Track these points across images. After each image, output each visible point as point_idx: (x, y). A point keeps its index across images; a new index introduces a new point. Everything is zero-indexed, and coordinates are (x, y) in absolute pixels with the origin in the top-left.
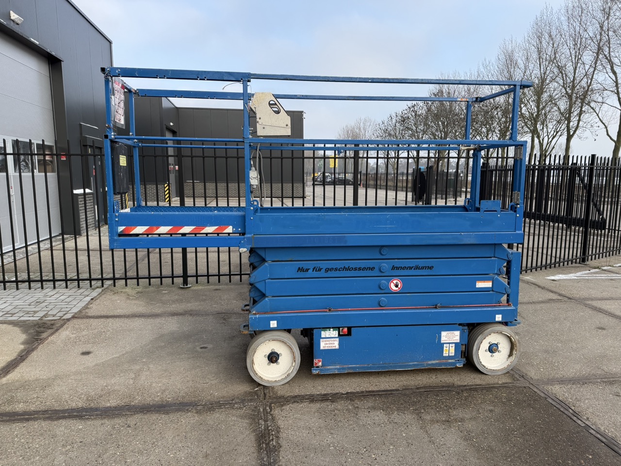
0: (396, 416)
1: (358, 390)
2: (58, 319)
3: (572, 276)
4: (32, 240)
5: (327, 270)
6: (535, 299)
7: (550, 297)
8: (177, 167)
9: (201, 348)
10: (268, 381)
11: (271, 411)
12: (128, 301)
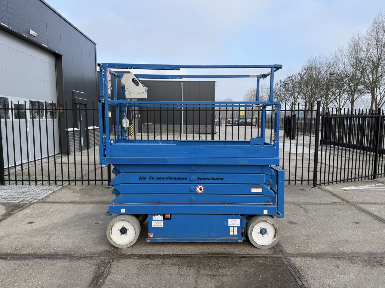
0: (184, 271)
1: (171, 253)
2: (29, 203)
3: (360, 188)
4: (38, 157)
5: (158, 179)
6: (324, 202)
7: (335, 201)
8: (139, 115)
9: (96, 223)
10: (119, 245)
11: (112, 262)
12: (73, 194)
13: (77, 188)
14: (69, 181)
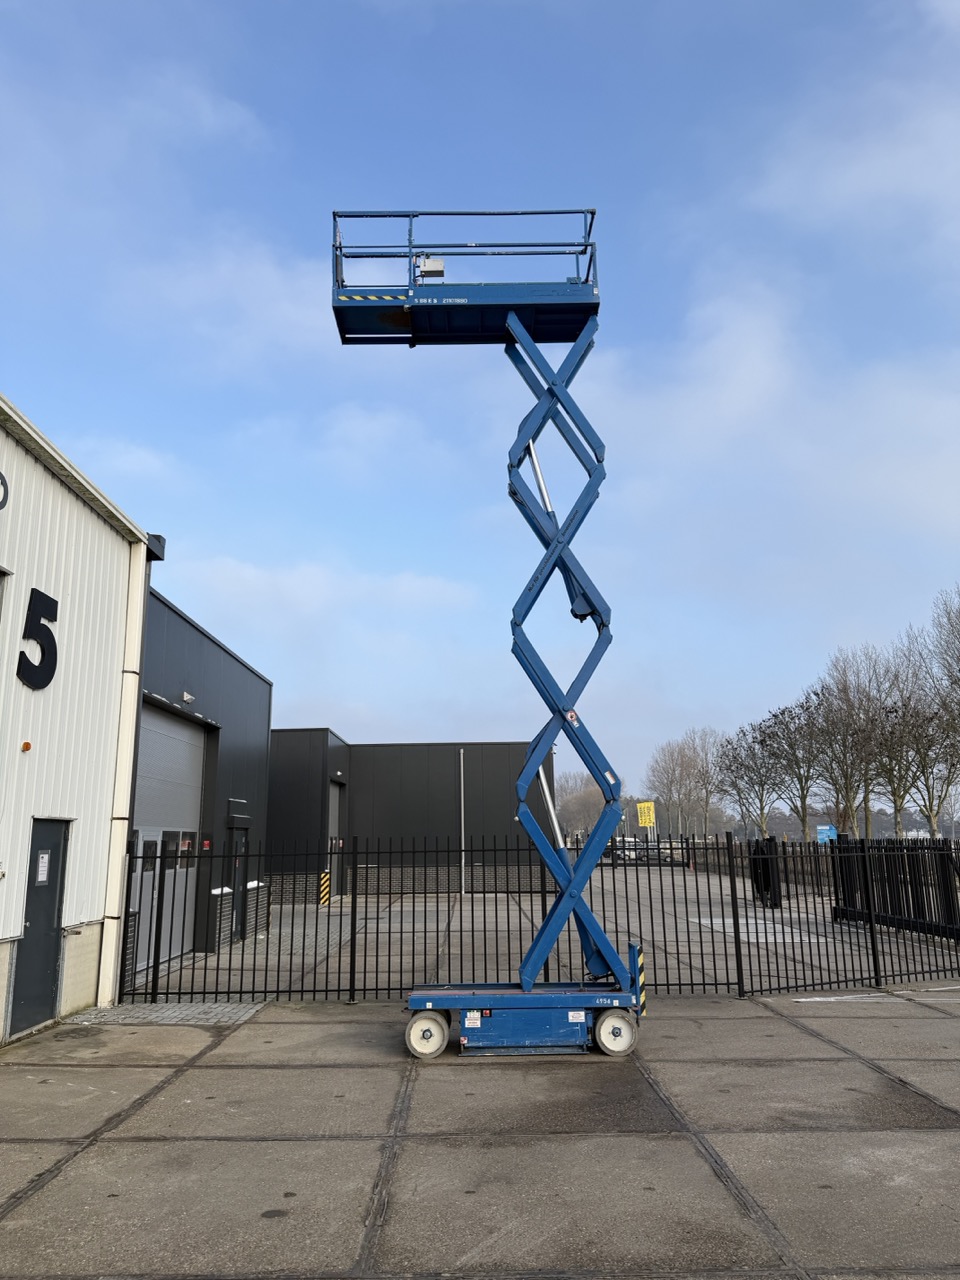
2: (232, 1024)
3: (832, 999)
6: (742, 1016)
7: (762, 1015)
9: (366, 1042)
11: (416, 1068)
12: (293, 1011)
13: (291, 1005)
14: (278, 992)
